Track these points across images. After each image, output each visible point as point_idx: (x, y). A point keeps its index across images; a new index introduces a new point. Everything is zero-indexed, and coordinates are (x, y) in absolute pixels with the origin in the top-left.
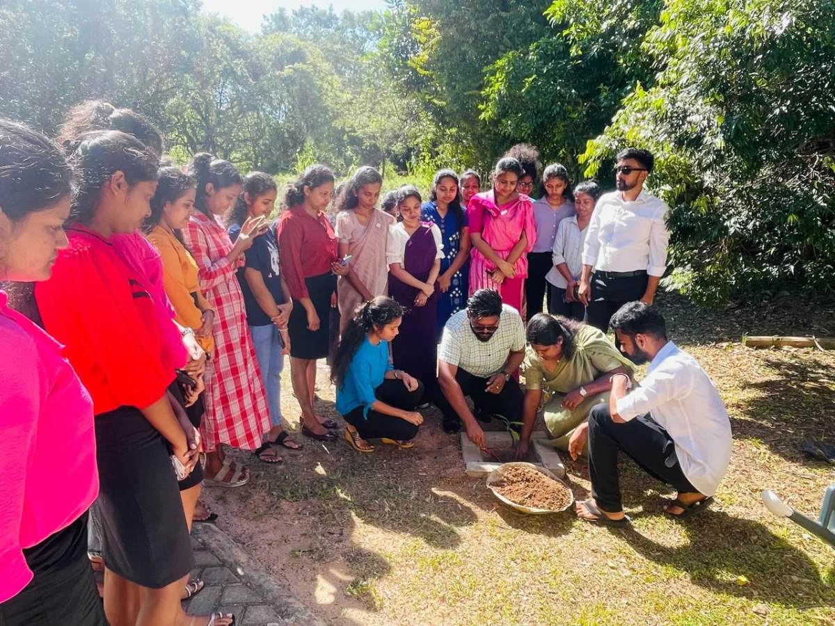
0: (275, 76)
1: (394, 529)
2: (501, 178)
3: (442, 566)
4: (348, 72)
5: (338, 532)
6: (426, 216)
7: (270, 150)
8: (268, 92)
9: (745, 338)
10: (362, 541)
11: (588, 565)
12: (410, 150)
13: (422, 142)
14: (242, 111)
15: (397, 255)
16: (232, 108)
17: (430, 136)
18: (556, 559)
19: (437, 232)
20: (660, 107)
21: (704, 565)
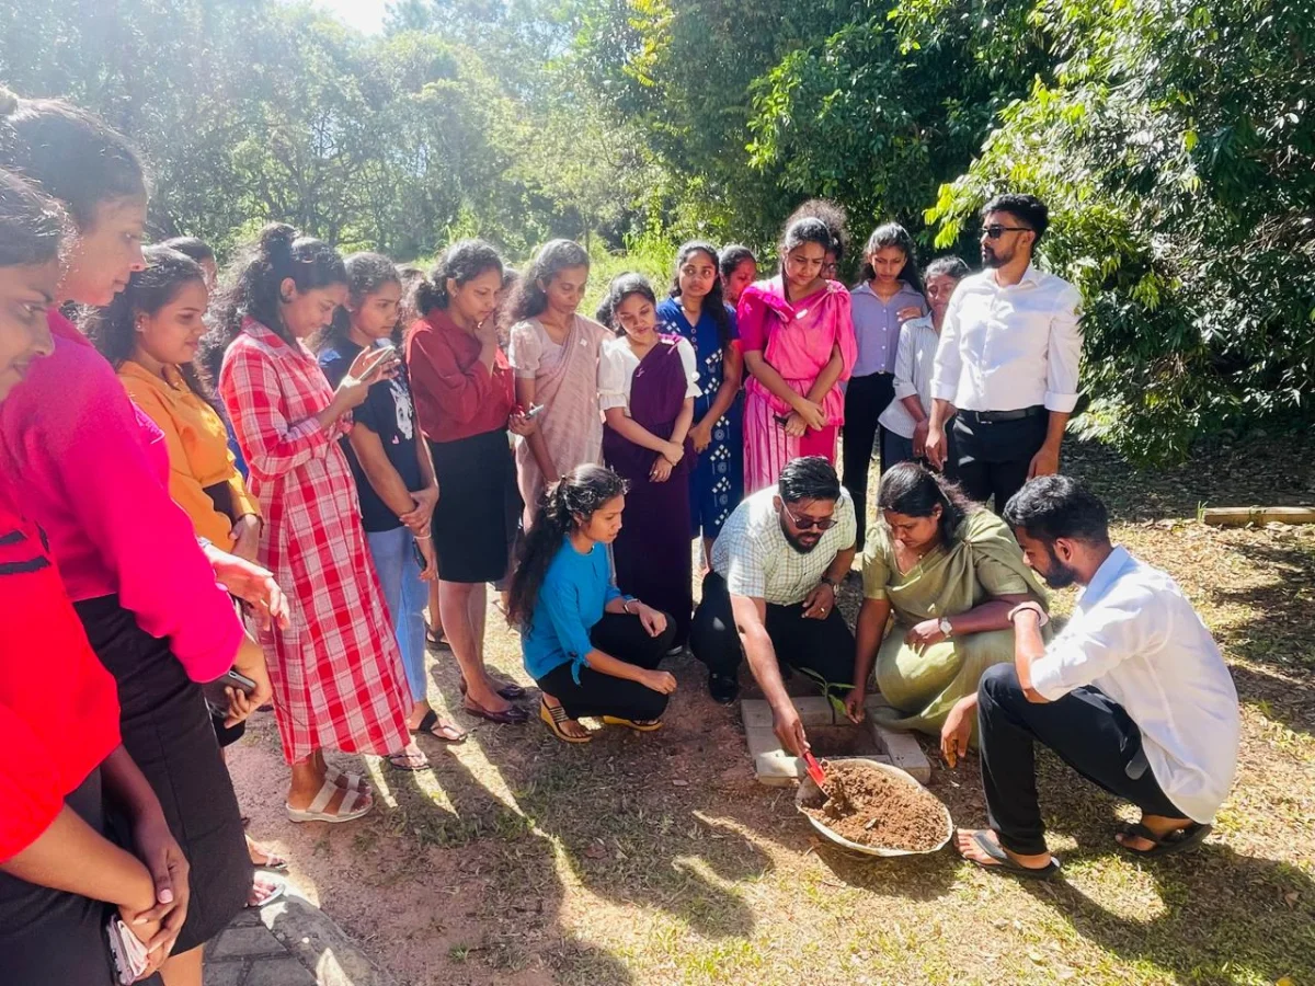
0: (408, 102)
1: (635, 895)
2: (797, 254)
3: (727, 971)
4: (525, 92)
5: (534, 907)
6: (665, 323)
7: (404, 222)
8: (397, 126)
9: (1203, 511)
10: (577, 923)
11: (992, 957)
12: (628, 215)
13: (648, 202)
14: (357, 160)
15: (617, 393)
16: (339, 155)
17: (661, 191)
18: (933, 947)
19: (687, 350)
20: (1077, 120)
21: (1209, 955)
